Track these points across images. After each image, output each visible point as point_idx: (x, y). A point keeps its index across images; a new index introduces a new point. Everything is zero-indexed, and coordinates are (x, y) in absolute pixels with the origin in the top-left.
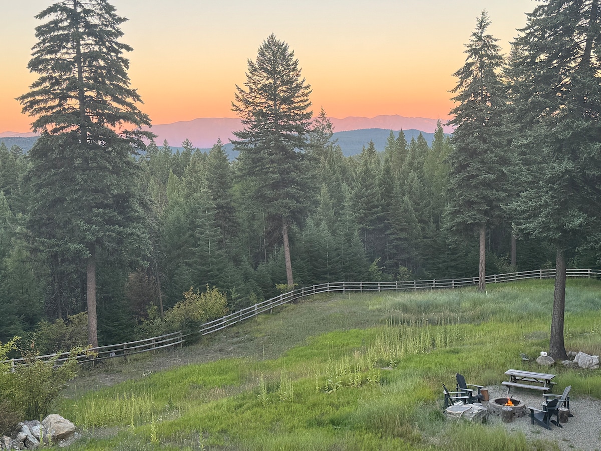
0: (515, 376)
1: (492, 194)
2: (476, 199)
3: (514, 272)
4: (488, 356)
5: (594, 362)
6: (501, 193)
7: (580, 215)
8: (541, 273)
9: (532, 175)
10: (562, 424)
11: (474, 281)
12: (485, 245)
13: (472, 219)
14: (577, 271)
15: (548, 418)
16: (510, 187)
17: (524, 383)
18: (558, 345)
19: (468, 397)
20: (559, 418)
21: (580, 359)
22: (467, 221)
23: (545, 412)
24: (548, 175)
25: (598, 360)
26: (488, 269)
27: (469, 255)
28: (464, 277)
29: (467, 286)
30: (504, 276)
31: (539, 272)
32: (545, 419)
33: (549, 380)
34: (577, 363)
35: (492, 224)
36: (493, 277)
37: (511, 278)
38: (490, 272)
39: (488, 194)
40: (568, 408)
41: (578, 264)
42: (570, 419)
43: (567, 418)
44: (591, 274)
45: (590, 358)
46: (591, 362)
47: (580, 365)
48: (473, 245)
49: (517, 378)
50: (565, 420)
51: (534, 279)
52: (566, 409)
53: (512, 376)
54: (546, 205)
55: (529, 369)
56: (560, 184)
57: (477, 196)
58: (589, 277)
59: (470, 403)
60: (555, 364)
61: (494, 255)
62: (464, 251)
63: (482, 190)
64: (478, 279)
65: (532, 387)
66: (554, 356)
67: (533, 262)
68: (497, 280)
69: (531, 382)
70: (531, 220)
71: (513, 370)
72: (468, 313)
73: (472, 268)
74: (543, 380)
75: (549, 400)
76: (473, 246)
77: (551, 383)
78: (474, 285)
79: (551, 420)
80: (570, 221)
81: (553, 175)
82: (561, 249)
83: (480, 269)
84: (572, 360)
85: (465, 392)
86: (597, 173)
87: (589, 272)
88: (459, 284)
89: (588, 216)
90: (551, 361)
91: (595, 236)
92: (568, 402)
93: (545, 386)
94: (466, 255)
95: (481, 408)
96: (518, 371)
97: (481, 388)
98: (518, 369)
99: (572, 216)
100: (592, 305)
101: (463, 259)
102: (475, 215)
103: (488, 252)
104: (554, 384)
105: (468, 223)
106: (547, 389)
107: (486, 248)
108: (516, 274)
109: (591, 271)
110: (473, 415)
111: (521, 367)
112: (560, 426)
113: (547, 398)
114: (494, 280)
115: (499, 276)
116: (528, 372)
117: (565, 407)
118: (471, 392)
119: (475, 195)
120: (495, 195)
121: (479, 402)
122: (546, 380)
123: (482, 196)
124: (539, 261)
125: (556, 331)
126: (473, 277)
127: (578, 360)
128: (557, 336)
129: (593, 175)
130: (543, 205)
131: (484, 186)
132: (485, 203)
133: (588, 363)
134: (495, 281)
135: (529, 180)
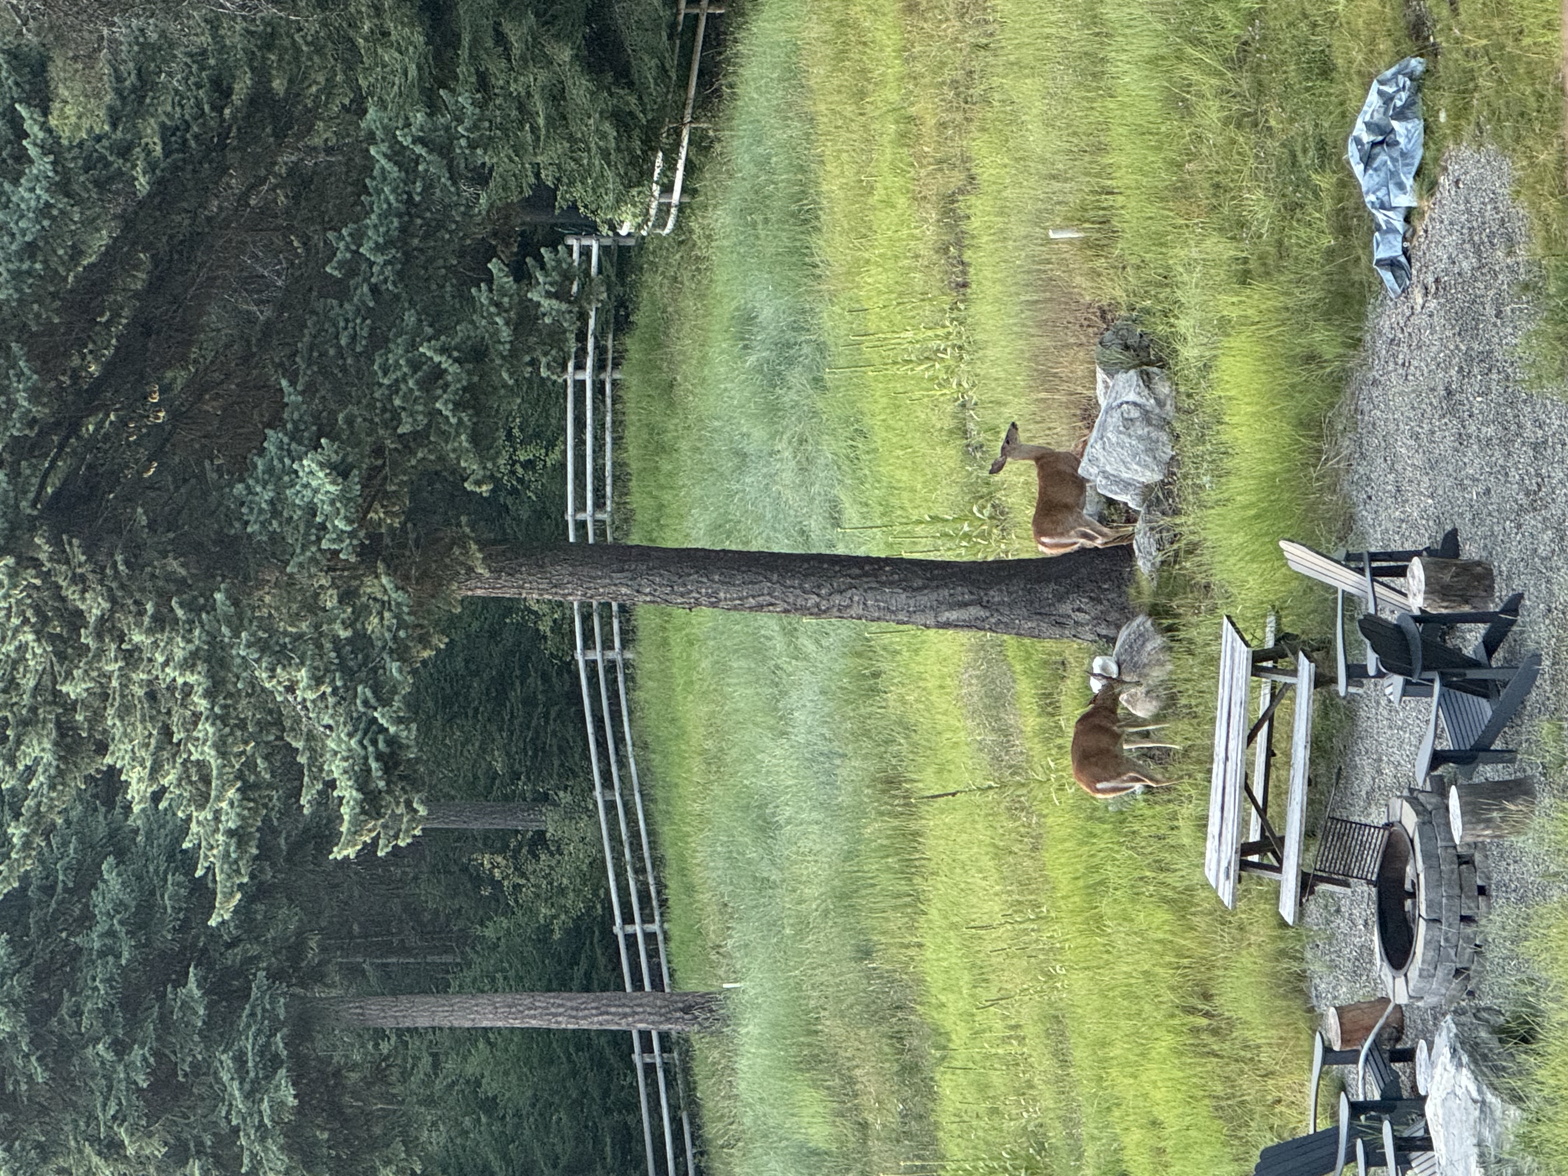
0: (1246, 849)
1: (102, 954)
2: (137, 1054)
3: (593, 815)
4: (1130, 995)
5: (1132, 397)
6: (100, 903)
7: (270, 470)
8: (596, 655)
9: (19, 742)
10: (1502, 592)
11: (657, 1058)
12: (424, 992)
13: (268, 1078)
14: (580, 443)
15: (1473, 674)
16: (65, 844)
17: (1284, 793)
18: (1047, 591)
19: (1386, 1127)
20: (1467, 609)
21: (1125, 475)
22: (278, 1106)
23: (1437, 686)
24: (22, 648)
25: (1121, 377)
26: (578, 972)
27: (490, 1087)
28: (630, 1119)
29: (693, 1104)
30: (620, 875)
31: (591, 666)
32: (1483, 689)
33: (1258, 657)
34: (1148, 488)
35: (297, 949)
36: (631, 939)
37: (635, 835)
38: (602, 961)
39: (108, 981)
40: (1408, 556)
41: (538, 435)
42: (1470, 551)
43: (1467, 568)
44: (600, 366)
45: (1115, 418)
46: (1135, 413)
47: (1153, 476)
48: (426, 1061)
49: (1254, 836)
50: (1479, 578)
51: (640, 695)
52: (1416, 566)
53: (1244, 865)
54: (208, 660)
55: (1199, 762)
56: (78, 579)
57: (120, 1048)
58: (617, 376)
59: (1423, 1115)
60: (1156, 612)
61: (489, 933)
62: (467, 1122)
63: (77, 1013)
64: (645, 1036)
65: (1300, 754)
66: (1113, 616)
67: (529, 702)
68: (648, 919)
69: (1270, 753)
70: (299, 745)
71: (1211, 855)
72: (868, 1101)
73: (574, 1073)
74: (1253, 690)
75: (1372, 661)
76: (436, 1065)
77: (1270, 643)
78: (687, 1054)
79: (1482, 656)
80: (309, 524)
81: (26, 621)
82: (470, 570)
83: (584, 1025)
84: (1131, 519)
85: (1359, 1143)
86: (20, 375)
87: (587, 376)
88: (679, 1151)
89: (277, 422)
90: (1142, 637)
91: (394, 388)
92: (1374, 557)
93: (1289, 680)
94: (490, 1105)
95: (1447, 1052)
96: (1213, 828)
97: (1327, 1050)
98: (1202, 824)
99: (276, 513)
100: (796, 377)
101: (518, 1126)
102: (240, 1060)
103: (468, 975)
104: (1278, 630)
105: (292, 1101)
106: (1305, 668)
107: (443, 988)
108: (610, 806)
109: (580, 366)
110: (1490, 1097)
111: (1187, 810)
112: (1513, 605)
113: (1356, 673)
114: (650, 937)
115: (626, 906)
116: (1217, 768)
117: (1401, 572)
118: (1356, 1108)
119: (109, 1056)
120: (111, 933)
121: (1408, 1056)
122: (1256, 671)
123: (119, 1015)
124: (523, 667)
125: (964, 605)
126: (633, 1069)
127: (1127, 485)
128: (995, 595)
129: (35, 395)
130: (211, 675)
131: (51, 1008)
132: (161, 997)
133: (1141, 430)
134: (655, 927)
135: (47, 757)
